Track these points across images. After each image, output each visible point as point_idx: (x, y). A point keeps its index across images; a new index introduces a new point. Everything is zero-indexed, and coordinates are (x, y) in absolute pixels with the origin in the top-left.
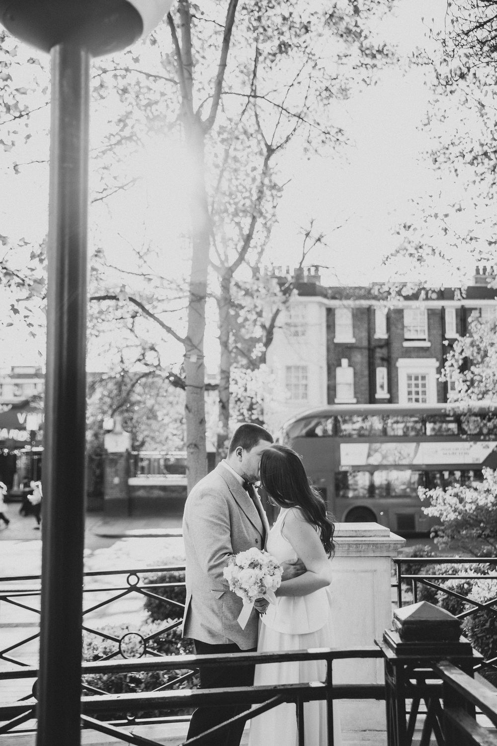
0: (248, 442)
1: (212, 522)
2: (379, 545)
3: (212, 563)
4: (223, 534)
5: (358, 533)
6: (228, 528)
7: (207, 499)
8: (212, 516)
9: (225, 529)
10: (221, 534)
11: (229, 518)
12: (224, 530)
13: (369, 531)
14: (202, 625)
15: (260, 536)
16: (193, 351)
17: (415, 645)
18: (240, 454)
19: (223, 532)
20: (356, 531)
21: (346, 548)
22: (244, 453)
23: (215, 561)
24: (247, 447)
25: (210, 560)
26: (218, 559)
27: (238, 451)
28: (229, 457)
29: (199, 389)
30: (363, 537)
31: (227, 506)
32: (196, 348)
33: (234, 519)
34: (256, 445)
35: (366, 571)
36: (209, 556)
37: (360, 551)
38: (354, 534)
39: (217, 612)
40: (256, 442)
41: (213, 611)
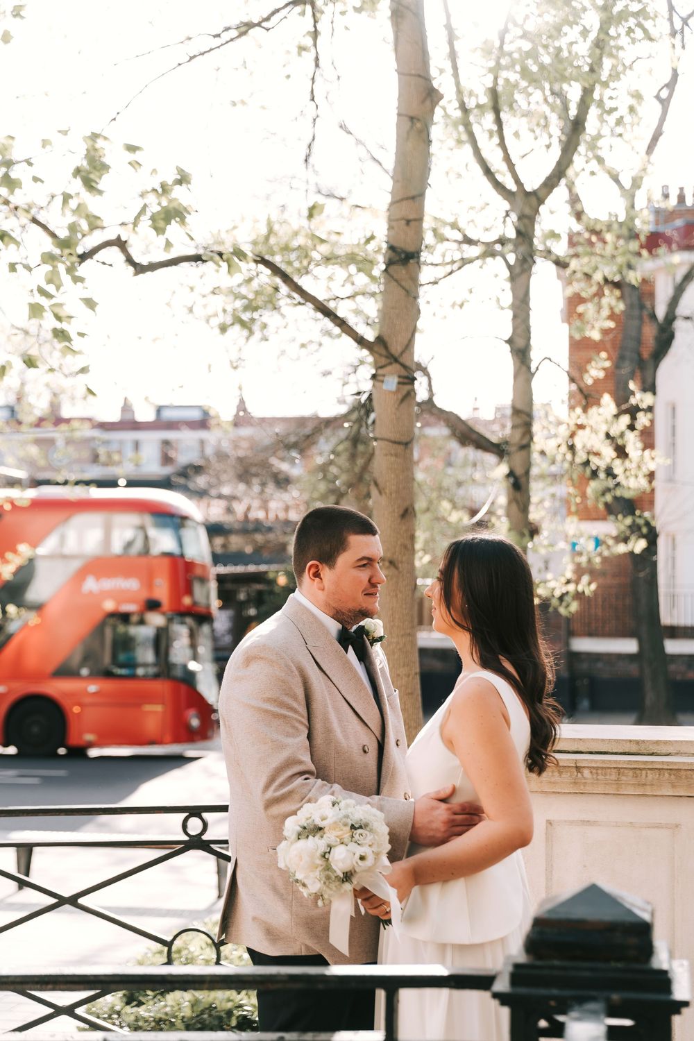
0: (327, 548)
1: (266, 711)
2: (683, 773)
3: (270, 794)
4: (293, 736)
5: (643, 746)
6: (301, 723)
7: (256, 667)
8: (268, 700)
9: (297, 725)
10: (288, 735)
11: (303, 702)
12: (293, 727)
13: (666, 742)
14: (254, 919)
15: (374, 739)
16: (389, 368)
17: (552, 968)
18: (317, 575)
19: (291, 731)
20: (637, 742)
21: (614, 777)
22: (326, 572)
23: (276, 790)
24: (328, 558)
25: (267, 787)
26: (282, 785)
27: (313, 570)
28: (300, 585)
29: (402, 447)
30: (652, 754)
31: (299, 680)
32: (396, 360)
33: (317, 706)
34: (344, 550)
35: (658, 826)
36: (263, 780)
37: (644, 785)
38: (634, 749)
39: (283, 891)
40: (340, 546)
41: (275, 889)
